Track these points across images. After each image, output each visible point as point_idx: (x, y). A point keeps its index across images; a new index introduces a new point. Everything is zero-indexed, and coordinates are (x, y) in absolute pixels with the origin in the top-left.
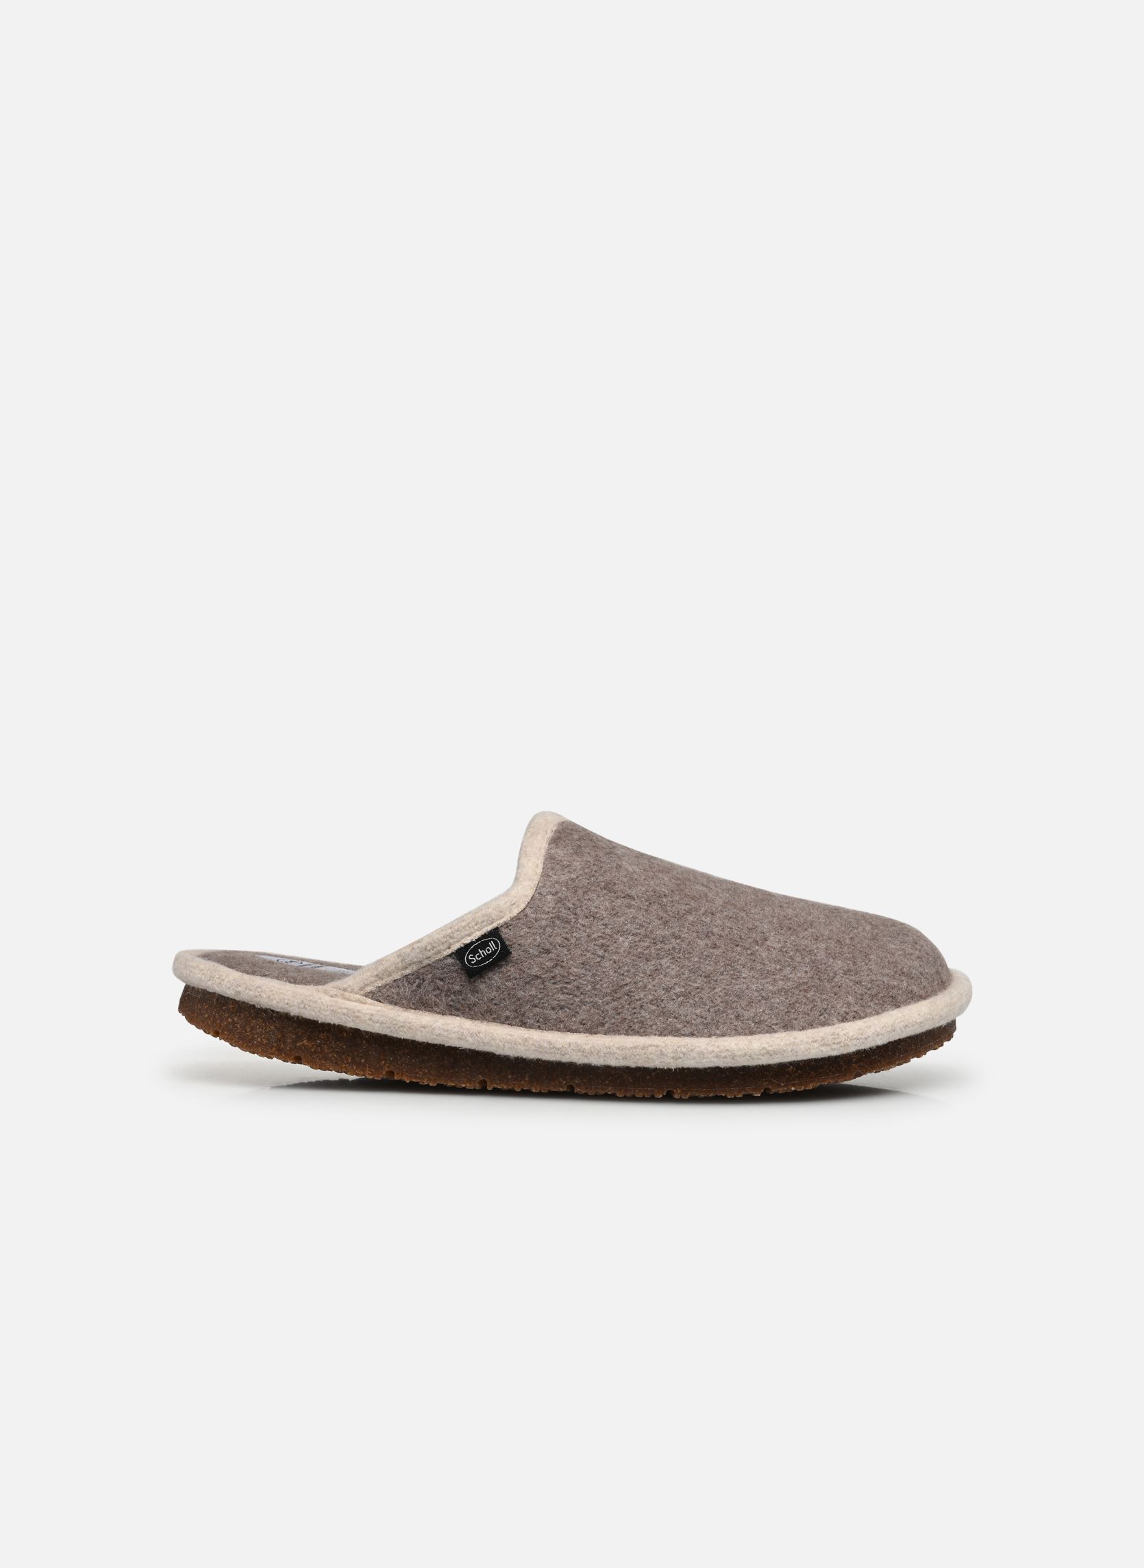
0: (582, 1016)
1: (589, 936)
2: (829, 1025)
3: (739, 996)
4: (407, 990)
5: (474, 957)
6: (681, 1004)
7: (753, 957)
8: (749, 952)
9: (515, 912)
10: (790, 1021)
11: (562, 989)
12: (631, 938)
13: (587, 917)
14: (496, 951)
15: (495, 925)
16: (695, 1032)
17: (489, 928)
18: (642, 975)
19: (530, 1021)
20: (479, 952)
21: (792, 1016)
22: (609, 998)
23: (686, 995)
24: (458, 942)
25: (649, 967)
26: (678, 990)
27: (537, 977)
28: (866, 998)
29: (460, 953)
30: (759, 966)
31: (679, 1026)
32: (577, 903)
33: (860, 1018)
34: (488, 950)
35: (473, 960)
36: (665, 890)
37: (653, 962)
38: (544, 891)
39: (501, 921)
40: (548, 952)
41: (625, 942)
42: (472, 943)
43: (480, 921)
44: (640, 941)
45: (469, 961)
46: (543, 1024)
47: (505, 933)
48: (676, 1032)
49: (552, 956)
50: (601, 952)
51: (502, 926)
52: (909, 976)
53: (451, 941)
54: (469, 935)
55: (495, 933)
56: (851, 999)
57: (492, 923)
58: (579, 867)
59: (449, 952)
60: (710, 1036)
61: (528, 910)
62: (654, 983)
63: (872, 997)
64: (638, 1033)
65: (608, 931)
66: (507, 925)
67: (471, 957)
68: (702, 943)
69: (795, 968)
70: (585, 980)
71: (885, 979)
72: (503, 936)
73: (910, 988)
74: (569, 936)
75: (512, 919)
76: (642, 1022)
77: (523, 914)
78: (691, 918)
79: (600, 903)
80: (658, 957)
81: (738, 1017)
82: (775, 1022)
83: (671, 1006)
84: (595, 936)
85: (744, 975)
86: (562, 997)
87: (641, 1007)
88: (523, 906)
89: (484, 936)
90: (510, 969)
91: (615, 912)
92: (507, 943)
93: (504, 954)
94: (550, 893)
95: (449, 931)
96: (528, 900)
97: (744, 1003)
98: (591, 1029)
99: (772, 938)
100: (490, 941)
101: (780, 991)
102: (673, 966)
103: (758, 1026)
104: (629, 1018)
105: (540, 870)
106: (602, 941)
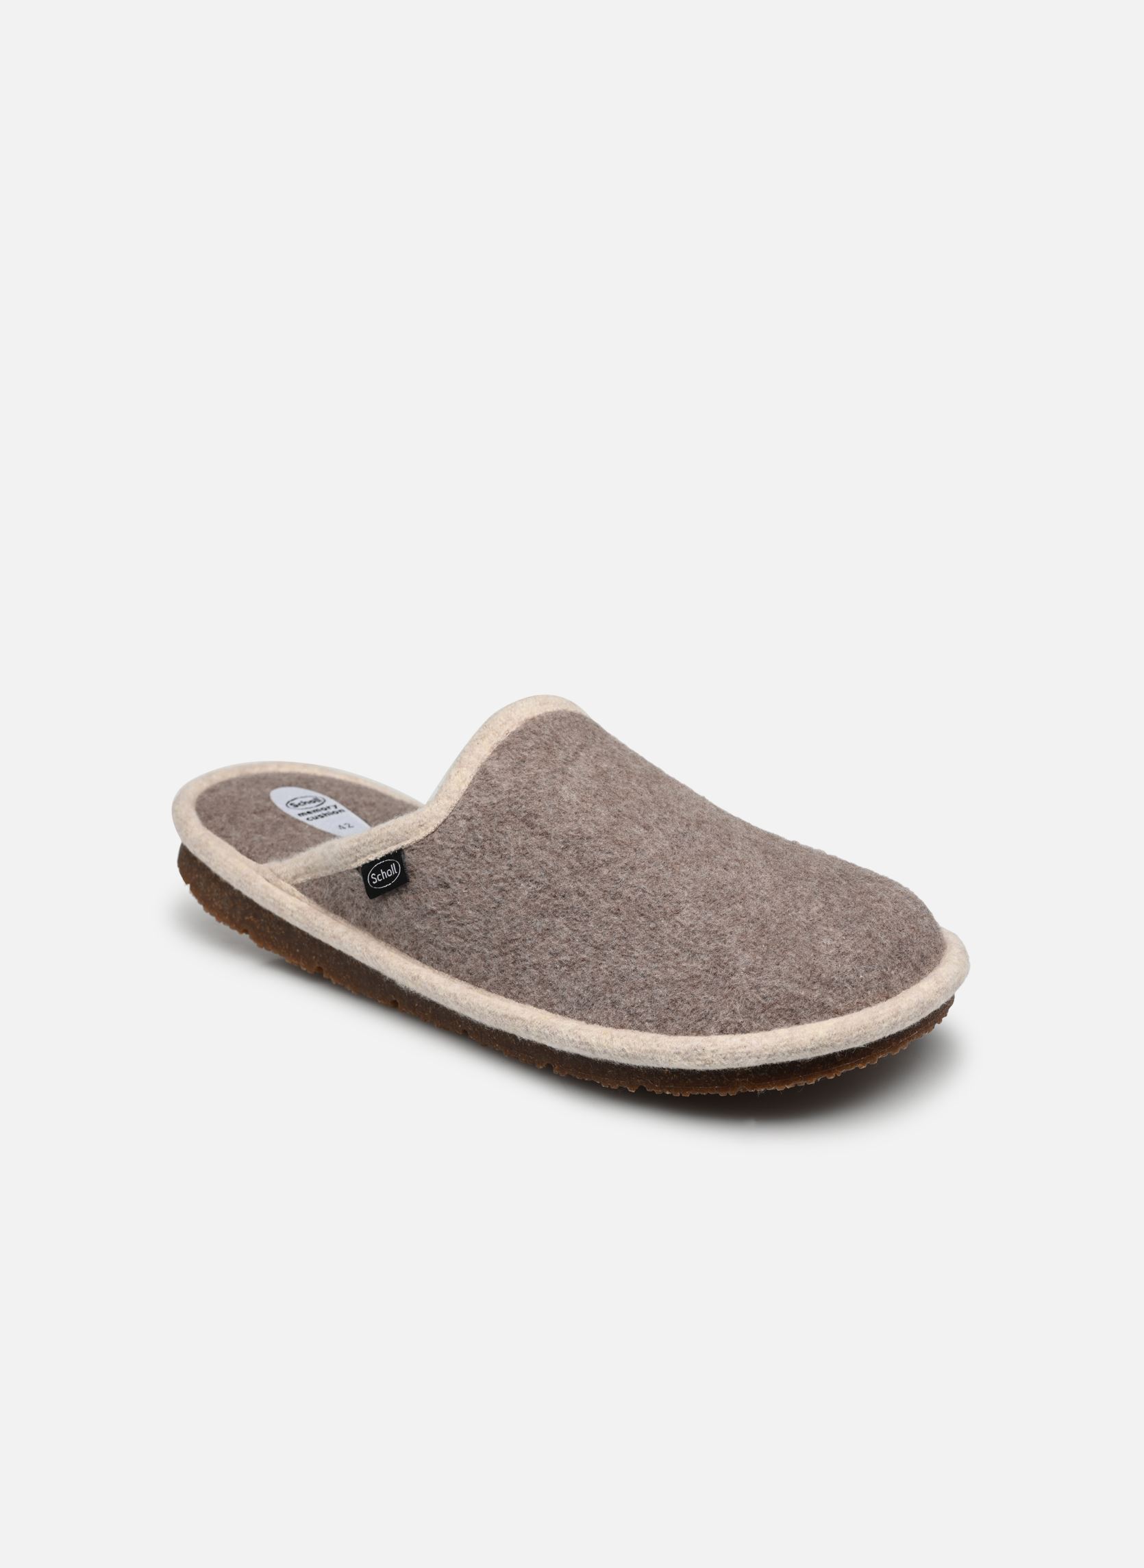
0: (469, 964)
1: (491, 876)
2: (705, 1034)
3: (622, 978)
4: (327, 892)
5: (376, 877)
6: (562, 976)
7: (653, 933)
8: (652, 925)
9: (422, 834)
10: (665, 1021)
11: (455, 930)
12: (533, 886)
13: (494, 853)
14: (396, 875)
15: (398, 847)
16: (568, 1012)
17: (393, 848)
18: (533, 933)
19: (425, 957)
20: (381, 873)
21: (670, 1015)
22: (496, 952)
23: (571, 966)
24: (364, 856)
25: (540, 924)
26: (563, 958)
27: (433, 912)
28: (758, 1009)
29: (365, 869)
30: (656, 945)
31: (555, 1001)
32: (489, 834)
33: (744, 1032)
34: (390, 873)
35: (375, 880)
36: (591, 830)
37: (547, 920)
38: (459, 814)
39: (405, 844)
40: (447, 886)
41: (525, 889)
42: (376, 861)
43: (385, 839)
44: (540, 892)
45: (372, 880)
46: (437, 963)
47: (409, 858)
48: (550, 1008)
49: (449, 891)
50: (498, 897)
51: (406, 849)
52: (828, 984)
53: (358, 855)
54: (374, 852)
55: (397, 855)
56: (738, 1007)
57: (397, 843)
58: (505, 790)
59: (355, 865)
60: (580, 1019)
61: (436, 836)
62: (543, 944)
63: (765, 1008)
64: (515, 998)
65: (512, 874)
66: (410, 848)
67: (373, 876)
68: (605, 905)
69: (694, 955)
70: (478, 926)
71: (790, 987)
72: (406, 860)
73: (822, 1000)
74: (470, 872)
75: (417, 843)
76: (521, 987)
77: (429, 839)
78: (605, 871)
79: (514, 837)
80: (555, 914)
81: (614, 1004)
82: (650, 1018)
83: (553, 976)
84: (496, 877)
85: (636, 954)
86: (454, 939)
87: (525, 969)
88: (431, 829)
89: (388, 856)
90: (408, 897)
91: (524, 852)
92: (409, 868)
93: (403, 880)
94: (464, 817)
95: (356, 844)
96: (439, 823)
97: (626, 988)
98: (476, 981)
99: (685, 912)
100: (392, 863)
101: (666, 981)
102: (566, 929)
103: (632, 1020)
104: (511, 978)
105: (464, 787)
106: (501, 884)
